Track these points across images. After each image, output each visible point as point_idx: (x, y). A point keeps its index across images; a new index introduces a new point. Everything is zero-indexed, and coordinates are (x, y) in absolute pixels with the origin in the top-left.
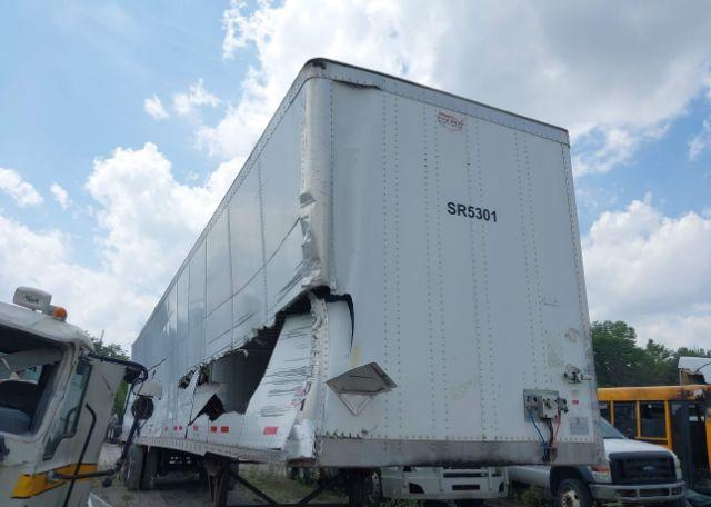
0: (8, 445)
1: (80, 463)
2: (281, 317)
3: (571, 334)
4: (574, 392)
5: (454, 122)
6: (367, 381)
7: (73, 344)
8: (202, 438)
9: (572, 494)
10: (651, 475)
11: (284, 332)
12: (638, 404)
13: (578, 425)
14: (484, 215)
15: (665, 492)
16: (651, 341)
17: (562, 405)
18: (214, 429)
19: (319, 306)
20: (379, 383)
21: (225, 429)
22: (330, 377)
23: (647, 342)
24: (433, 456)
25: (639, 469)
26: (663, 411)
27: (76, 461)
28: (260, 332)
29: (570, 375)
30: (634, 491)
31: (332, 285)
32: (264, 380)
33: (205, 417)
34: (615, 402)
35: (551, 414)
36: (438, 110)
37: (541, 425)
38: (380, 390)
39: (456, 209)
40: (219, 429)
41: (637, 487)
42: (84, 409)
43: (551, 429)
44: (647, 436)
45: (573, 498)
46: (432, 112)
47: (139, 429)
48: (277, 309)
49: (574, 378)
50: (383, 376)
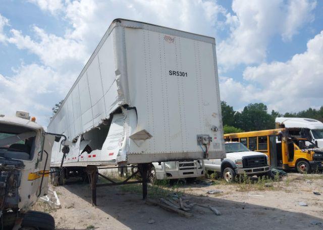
0: (25, 164)
1: (44, 171)
2: (112, 115)
3: (214, 115)
4: (215, 135)
5: (171, 39)
6: (143, 136)
7: (40, 130)
8: (85, 160)
9: (228, 173)
10: (257, 164)
11: (113, 120)
12: (258, 138)
13: (216, 145)
14: (183, 74)
15: (263, 169)
16: (273, 111)
17: (210, 139)
18: (90, 156)
19: (125, 111)
20: (147, 136)
21: (94, 156)
22: (130, 135)
23: (272, 111)
24: (166, 158)
25: (253, 162)
26: (266, 140)
27: (43, 170)
28: (104, 120)
29: (213, 129)
30: (251, 170)
31: (129, 104)
32: (107, 138)
33: (86, 153)
34: (249, 137)
35: (206, 142)
36: (165, 35)
37: (203, 147)
38: (147, 138)
39: (172, 73)
40: (92, 156)
41: (252, 169)
42: (44, 152)
43: (206, 147)
44: (260, 150)
45: (229, 175)
46: (162, 35)
47: (65, 157)
48: (110, 112)
49: (215, 129)
50: (148, 134)
